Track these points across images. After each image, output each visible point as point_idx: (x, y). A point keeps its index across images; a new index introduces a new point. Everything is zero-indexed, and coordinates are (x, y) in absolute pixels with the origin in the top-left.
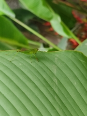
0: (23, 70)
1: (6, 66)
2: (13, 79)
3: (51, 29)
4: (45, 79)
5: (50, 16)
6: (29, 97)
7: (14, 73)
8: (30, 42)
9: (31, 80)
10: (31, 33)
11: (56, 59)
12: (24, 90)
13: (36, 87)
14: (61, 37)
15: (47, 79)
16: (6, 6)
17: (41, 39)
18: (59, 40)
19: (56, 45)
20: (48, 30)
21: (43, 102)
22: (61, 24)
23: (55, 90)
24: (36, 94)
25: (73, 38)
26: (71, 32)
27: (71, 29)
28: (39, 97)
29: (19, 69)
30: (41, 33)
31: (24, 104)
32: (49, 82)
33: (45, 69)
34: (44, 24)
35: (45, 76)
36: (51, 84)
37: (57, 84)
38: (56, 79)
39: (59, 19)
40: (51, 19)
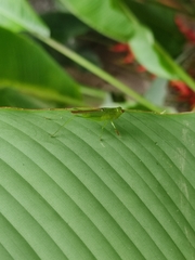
0: (109, 160)
1: (69, 149)
2: (88, 182)
3: (129, 60)
4: (159, 185)
5: (128, 31)
6: (125, 230)
7: (89, 169)
8: (84, 90)
9: (128, 187)
10: (84, 70)
11: (185, 131)
12: (114, 213)
13: (141, 204)
14: (150, 76)
15: (165, 185)
16: (29, 10)
17: (106, 83)
18: (147, 84)
19: (142, 94)
20: (121, 62)
21: (158, 243)
22: (155, 48)
23: (183, 211)
24: (142, 223)
25: (181, 79)
26: (175, 64)
27: (175, 57)
28: (148, 231)
29: (100, 157)
30: (107, 68)
31: (115, 248)
32: (170, 192)
33: (159, 158)
34: (112, 48)
35: (159, 177)
36: (174, 197)
37: (187, 196)
38: (185, 185)
39: (149, 37)
40: (130, 36)
